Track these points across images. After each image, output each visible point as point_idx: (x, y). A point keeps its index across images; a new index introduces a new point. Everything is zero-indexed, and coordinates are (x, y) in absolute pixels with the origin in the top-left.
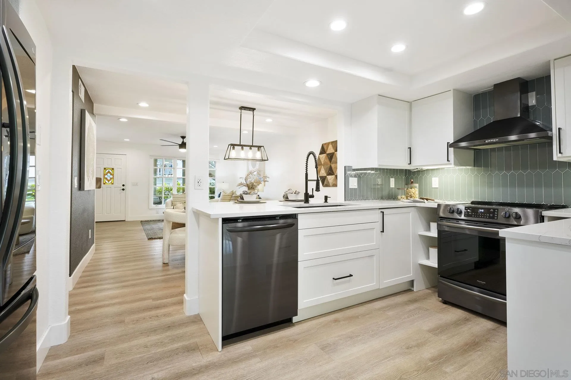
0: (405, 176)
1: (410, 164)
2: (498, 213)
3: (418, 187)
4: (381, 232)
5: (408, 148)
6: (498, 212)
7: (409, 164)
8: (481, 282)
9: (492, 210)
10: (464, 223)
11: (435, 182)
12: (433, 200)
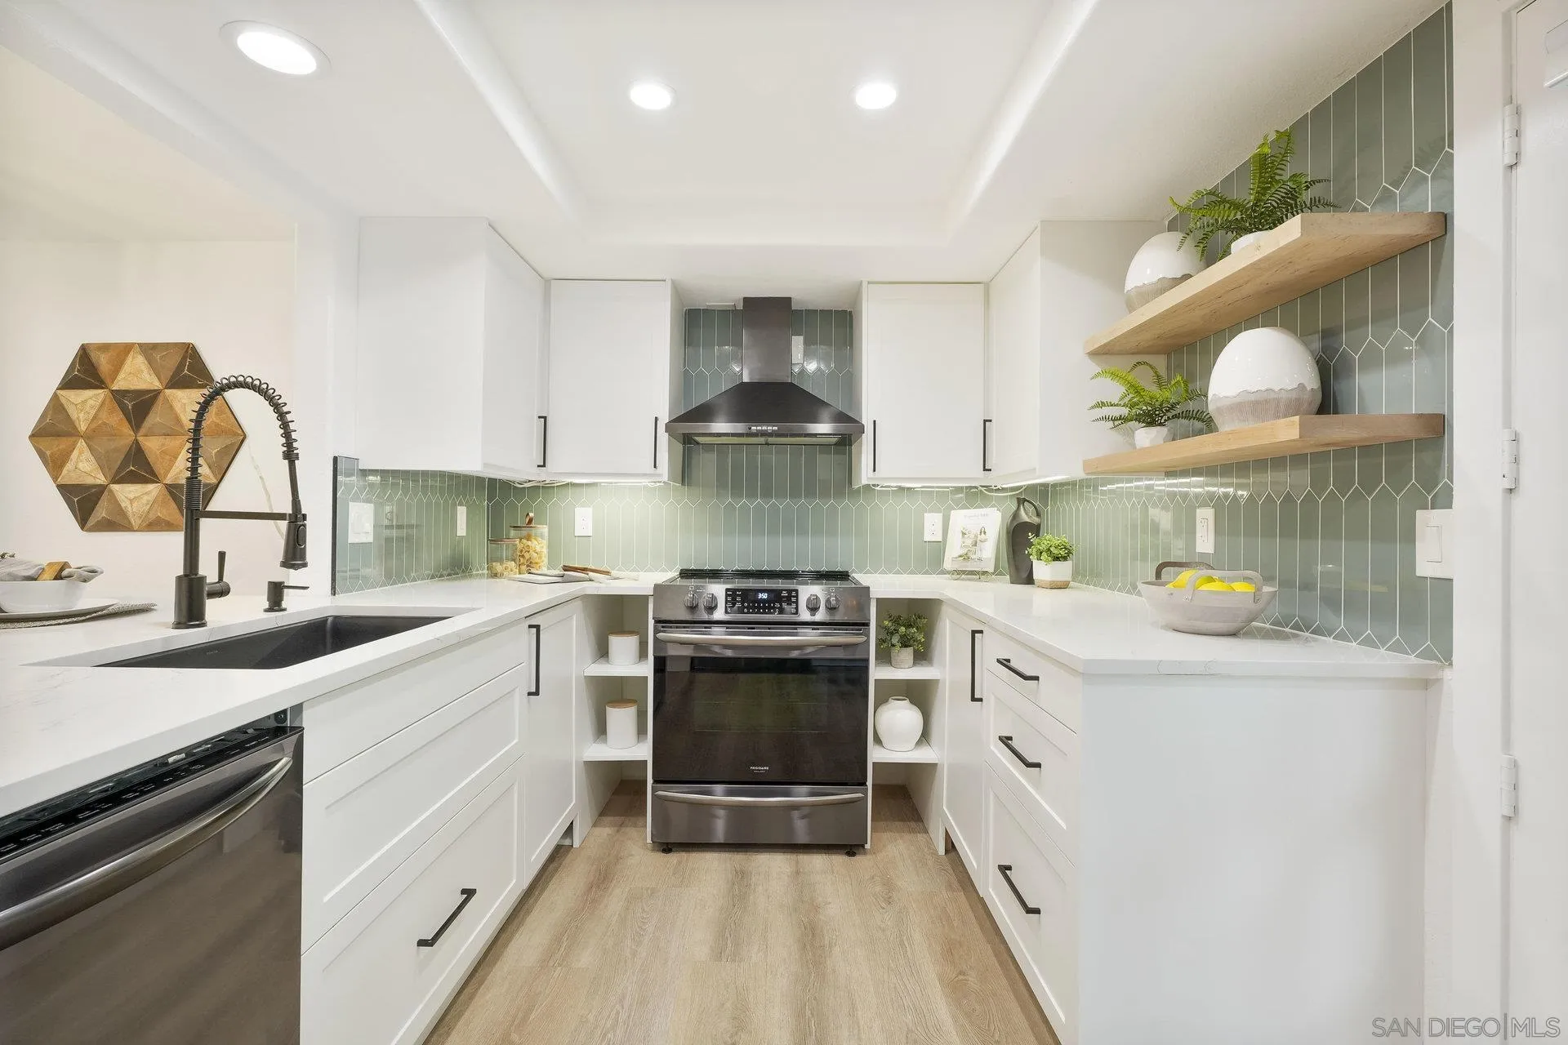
0: (490, 500)
1: (544, 466)
2: (797, 600)
3: (546, 534)
4: (530, 694)
5: (540, 417)
6: (797, 597)
7: (538, 466)
8: (760, 768)
9: (785, 594)
10: (724, 629)
11: (584, 519)
12: (607, 573)
